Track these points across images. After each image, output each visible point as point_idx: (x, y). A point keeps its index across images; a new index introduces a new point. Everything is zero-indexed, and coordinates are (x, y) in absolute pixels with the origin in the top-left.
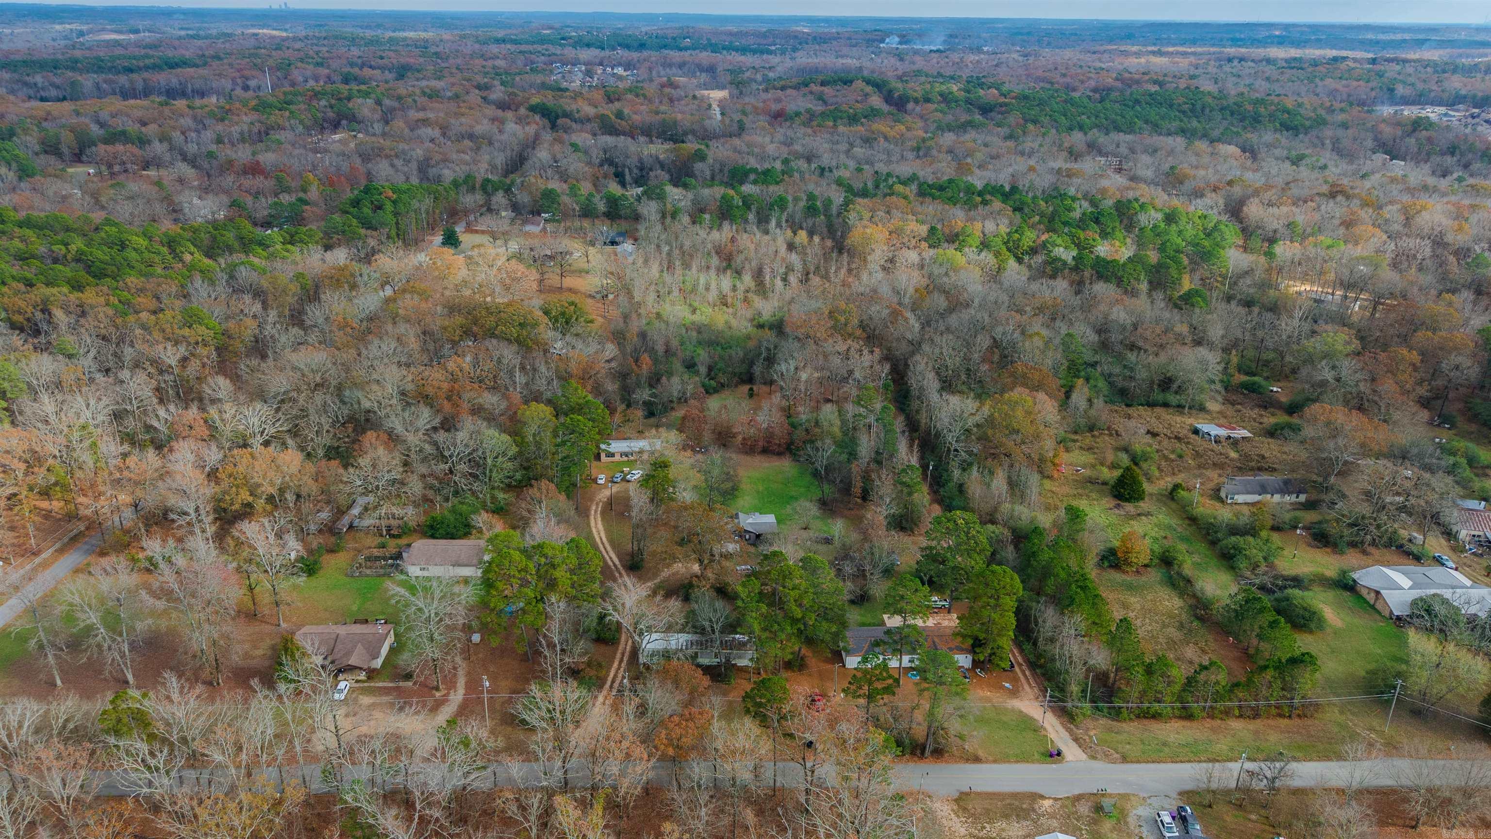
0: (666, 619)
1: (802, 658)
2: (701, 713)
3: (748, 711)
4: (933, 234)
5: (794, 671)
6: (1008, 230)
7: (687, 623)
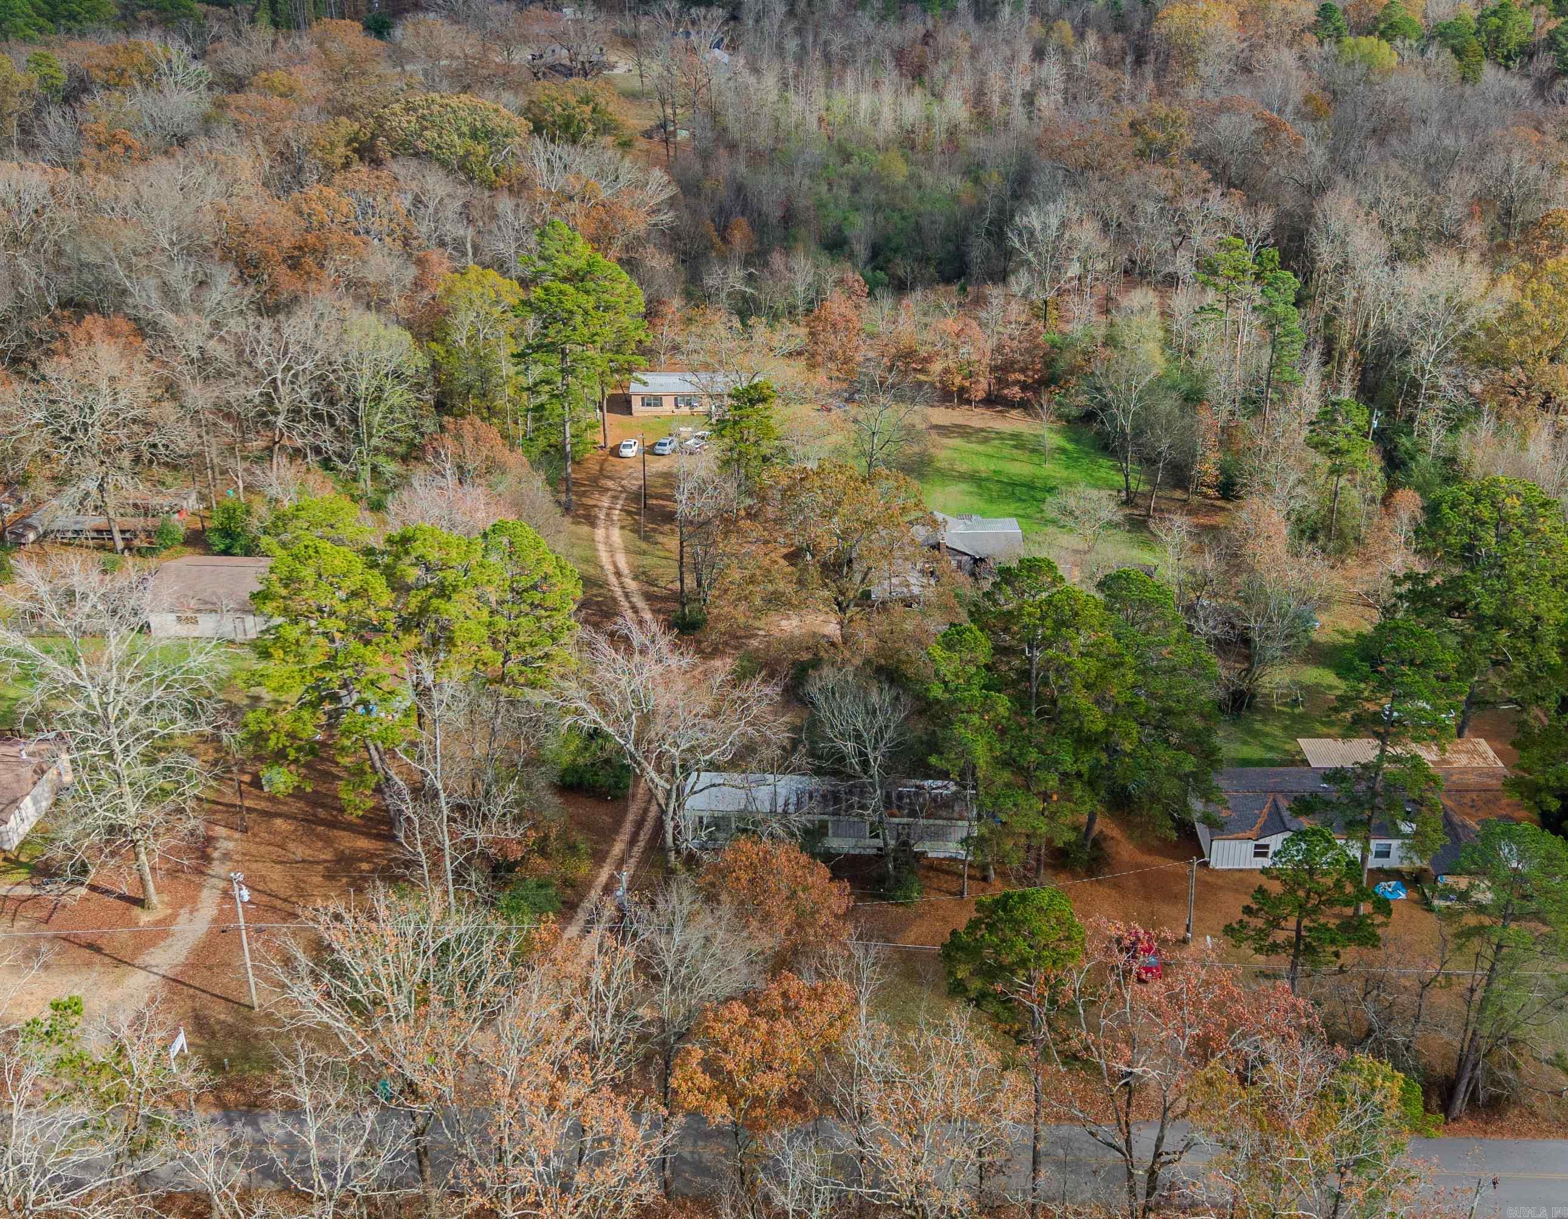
0: (739, 730)
1: (1097, 843)
2: (817, 996)
3: (957, 989)
4: (1327, 19)
5: (1075, 876)
6: (1477, 13)
7: (795, 743)
